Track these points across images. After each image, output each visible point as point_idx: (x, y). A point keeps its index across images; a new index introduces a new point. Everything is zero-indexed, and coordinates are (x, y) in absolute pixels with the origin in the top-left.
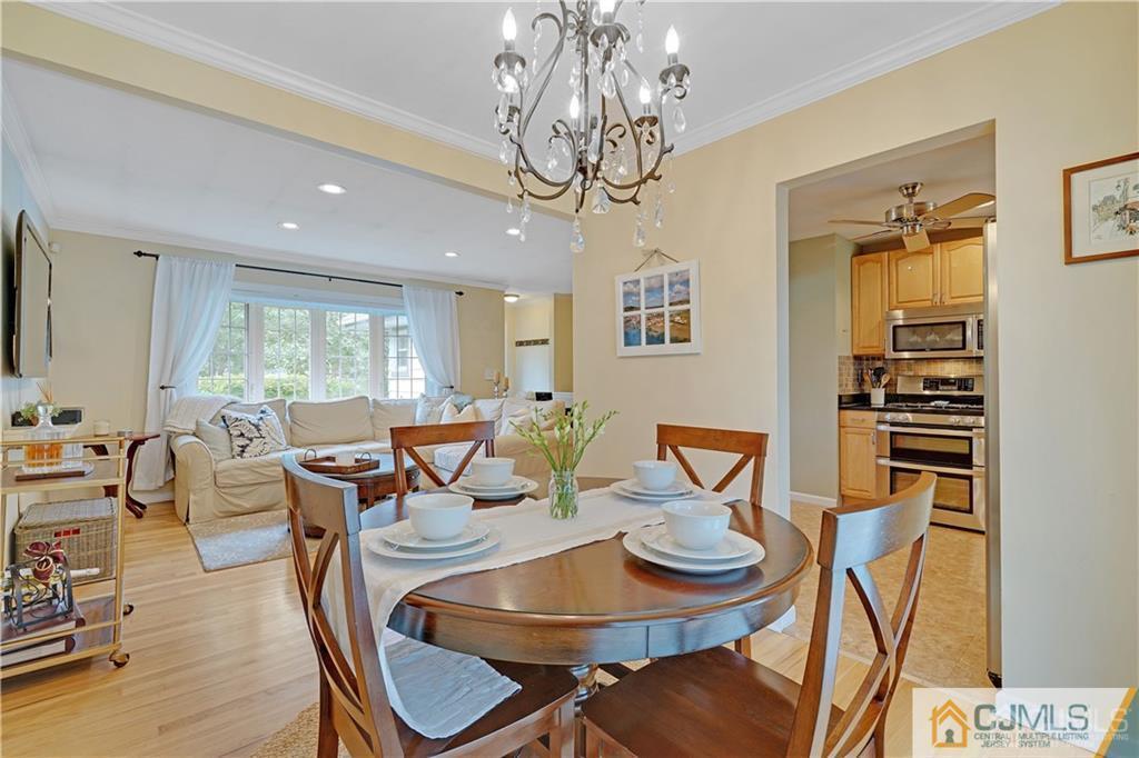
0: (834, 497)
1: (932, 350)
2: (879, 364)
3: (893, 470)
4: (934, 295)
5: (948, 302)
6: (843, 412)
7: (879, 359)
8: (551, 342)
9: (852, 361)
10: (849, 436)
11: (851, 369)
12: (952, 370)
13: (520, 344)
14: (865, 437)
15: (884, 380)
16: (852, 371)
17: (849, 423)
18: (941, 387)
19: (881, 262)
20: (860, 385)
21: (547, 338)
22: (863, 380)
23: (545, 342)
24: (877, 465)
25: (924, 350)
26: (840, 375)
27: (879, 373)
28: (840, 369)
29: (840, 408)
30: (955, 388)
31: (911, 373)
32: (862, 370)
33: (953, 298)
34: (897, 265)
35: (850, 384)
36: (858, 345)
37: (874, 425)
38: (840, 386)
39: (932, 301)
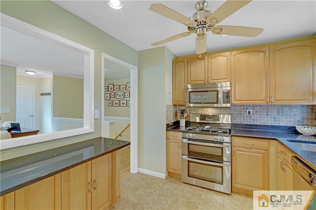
0: (164, 174)
1: (205, 103)
2: (183, 108)
3: (189, 161)
4: (205, 78)
5: (211, 81)
6: (168, 132)
7: (183, 106)
8: (52, 94)
9: (172, 107)
10: (171, 143)
11: (172, 111)
12: (210, 112)
13: (42, 94)
14: (177, 144)
15: (185, 115)
16: (172, 112)
17: (171, 137)
18: (207, 119)
19: (184, 62)
20: (176, 117)
21: (50, 92)
22: (177, 115)
23: (49, 94)
24: (182, 158)
25: (201, 103)
26: (167, 114)
27: (183, 112)
28: (167, 111)
29: (167, 130)
30: (212, 120)
31: (195, 113)
32: (177, 110)
33: (212, 80)
34: (190, 64)
35: (171, 117)
36: (175, 100)
37: (181, 139)
38: (167, 119)
39: (204, 81)
